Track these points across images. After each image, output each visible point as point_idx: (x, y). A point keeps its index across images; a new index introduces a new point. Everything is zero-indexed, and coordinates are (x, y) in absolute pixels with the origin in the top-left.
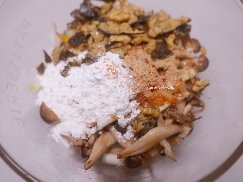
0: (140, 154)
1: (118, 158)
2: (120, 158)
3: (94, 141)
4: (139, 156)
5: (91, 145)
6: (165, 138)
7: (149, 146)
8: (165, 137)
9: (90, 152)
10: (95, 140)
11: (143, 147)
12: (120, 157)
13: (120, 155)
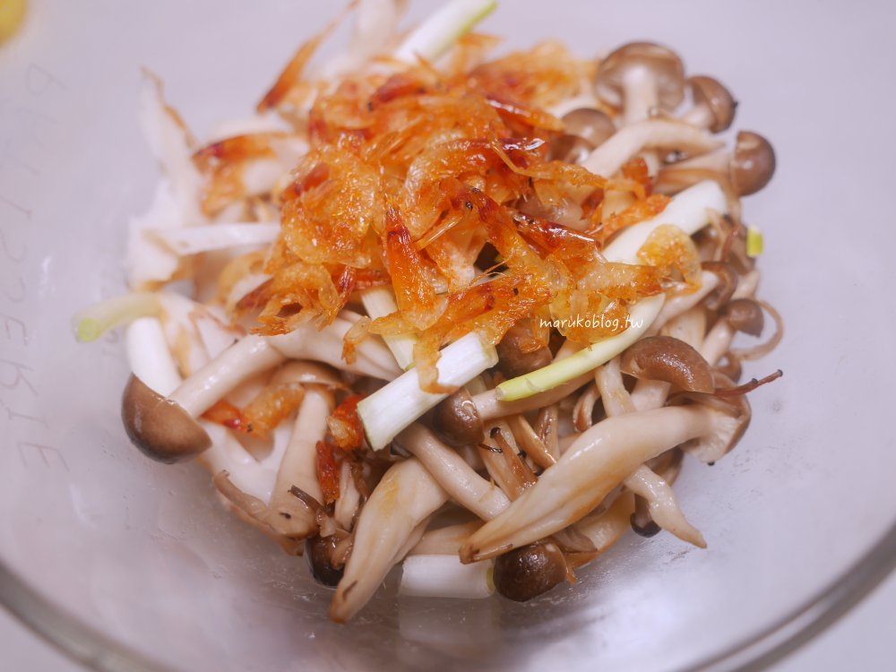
0: (551, 538)
1: (464, 561)
2: (473, 561)
3: (357, 508)
4: (547, 543)
5: (347, 526)
6: (646, 463)
7: (587, 500)
8: (647, 458)
9: (347, 549)
10: (361, 503)
11: (562, 505)
12: (470, 556)
13: (471, 548)
